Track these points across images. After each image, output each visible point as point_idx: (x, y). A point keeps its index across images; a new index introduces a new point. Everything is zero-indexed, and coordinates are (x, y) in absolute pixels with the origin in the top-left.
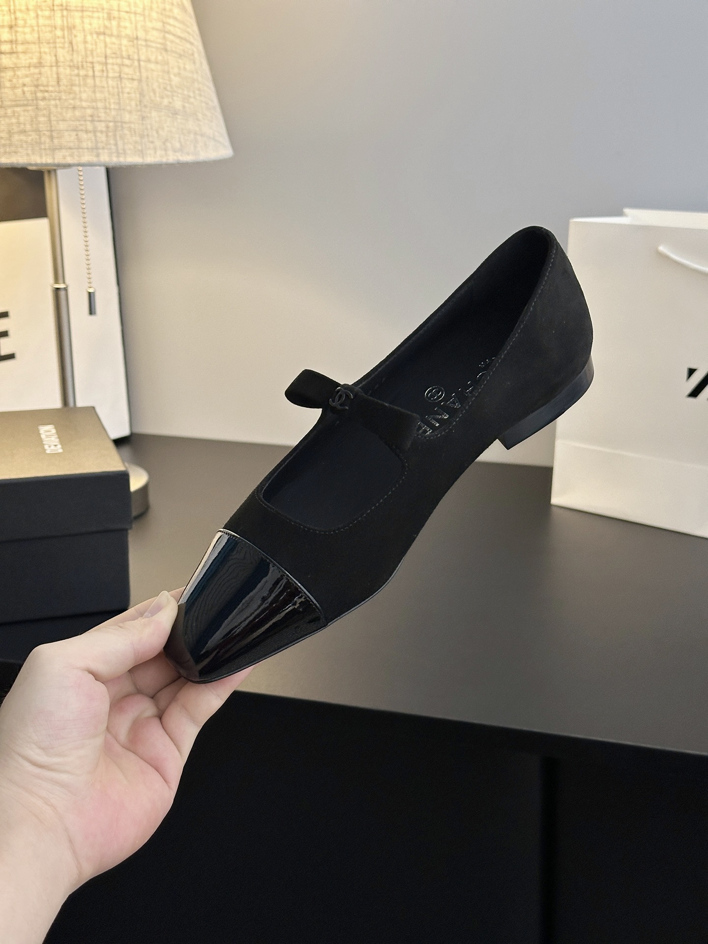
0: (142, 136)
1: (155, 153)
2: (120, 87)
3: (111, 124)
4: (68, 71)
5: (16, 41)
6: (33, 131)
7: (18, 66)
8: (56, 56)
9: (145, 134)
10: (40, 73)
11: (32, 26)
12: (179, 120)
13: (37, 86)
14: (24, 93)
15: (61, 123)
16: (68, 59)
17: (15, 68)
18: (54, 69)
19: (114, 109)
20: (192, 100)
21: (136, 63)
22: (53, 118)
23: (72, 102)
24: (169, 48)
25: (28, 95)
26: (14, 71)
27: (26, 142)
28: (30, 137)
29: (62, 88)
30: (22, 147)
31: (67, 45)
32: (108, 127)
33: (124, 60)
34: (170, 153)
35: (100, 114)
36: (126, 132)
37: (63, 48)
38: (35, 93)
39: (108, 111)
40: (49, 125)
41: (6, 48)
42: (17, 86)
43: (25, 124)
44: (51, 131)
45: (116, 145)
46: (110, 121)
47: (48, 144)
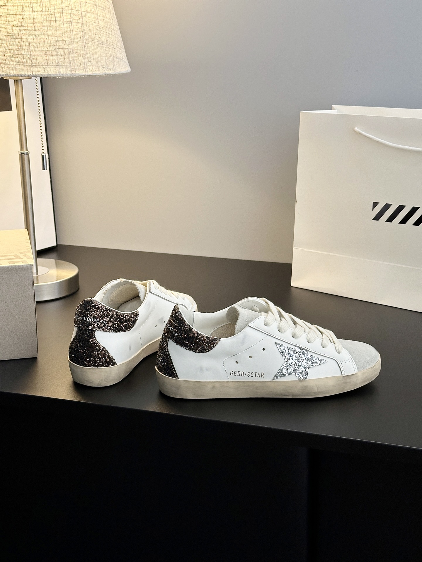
0: (84, 58)
1: (92, 68)
2: (71, 27)
3: (66, 50)
4: (40, 18)
6: (19, 55)
7: (9, 14)
9: (86, 56)
12: (104, 48)
13: (21, 27)
15: (36, 49)
16: (40, 9)
19: (68, 41)
20: (111, 36)
21: (80, 13)
22: (31, 47)
23: (42, 36)
24: (97, 4)
28: (17, 59)
29: (36, 28)
30: (12, 64)
31: (39, 1)
32: (64, 52)
33: (72, 11)
34: (101, 68)
35: (59, 45)
36: (75, 55)
37: (37, 3)
38: (20, 31)
39: (64, 42)
40: (29, 51)
42: (8, 26)
45: (70, 63)
46: (65, 49)
47: (28, 63)
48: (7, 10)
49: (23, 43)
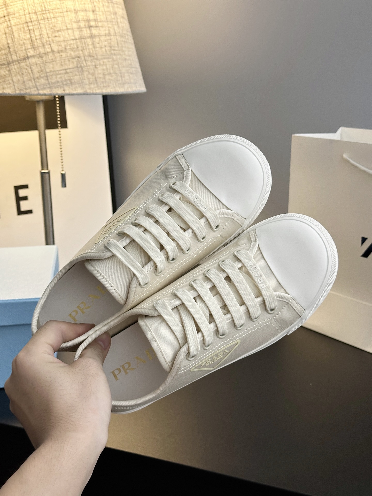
4: (120, 39)
5: (97, 20)
6: (114, 73)
8: (114, 29)
10: (110, 39)
11: (102, 11)
13: (111, 47)
14: (106, 50)
15: (123, 68)
17: (99, 36)
18: (115, 36)
22: (120, 66)
23: (124, 56)
25: (108, 52)
26: (99, 38)
27: (112, 80)
30: (111, 83)
31: (116, 23)
37: (115, 25)
38: (111, 51)
40: (119, 70)
41: (92, 23)
42: (103, 46)
43: (110, 69)
44: (121, 73)
47: (120, 81)
48: (98, 31)
49: (115, 63)
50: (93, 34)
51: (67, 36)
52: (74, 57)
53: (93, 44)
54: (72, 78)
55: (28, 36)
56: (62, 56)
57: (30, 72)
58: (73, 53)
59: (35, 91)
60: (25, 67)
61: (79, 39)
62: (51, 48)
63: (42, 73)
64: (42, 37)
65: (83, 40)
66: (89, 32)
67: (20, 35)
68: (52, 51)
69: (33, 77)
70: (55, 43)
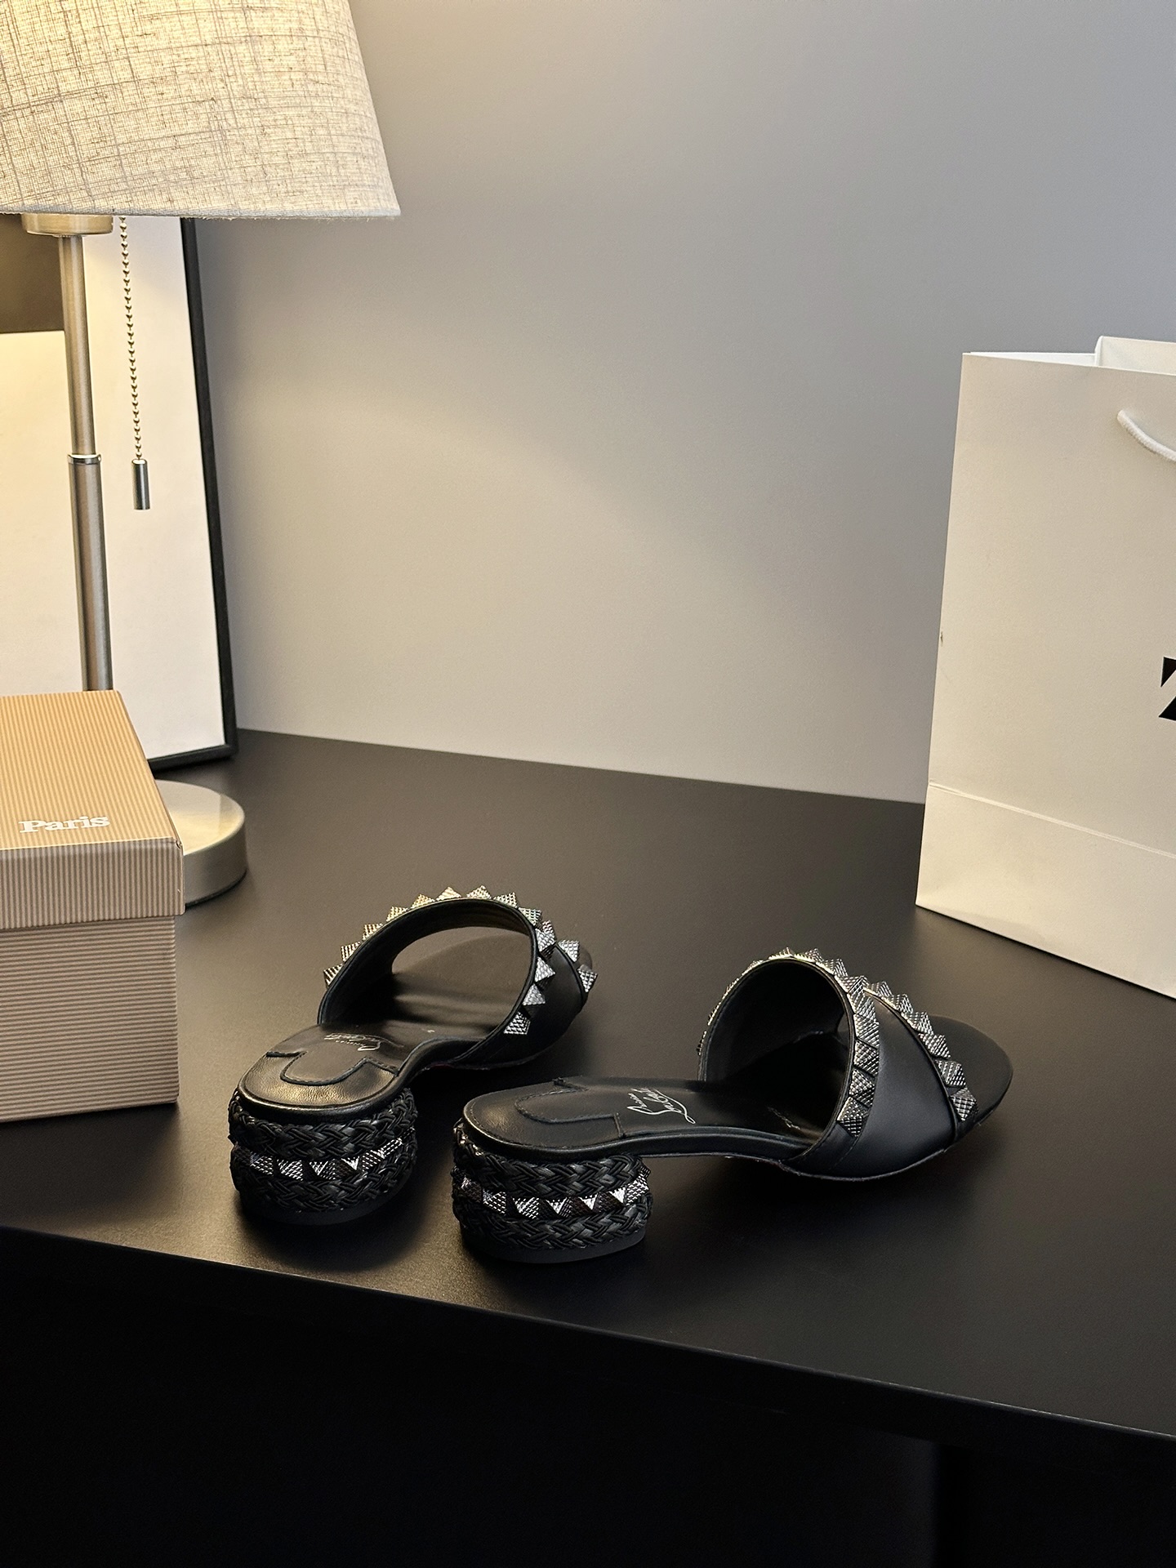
4: (330, 50)
7: (276, 33)
8: (314, 18)
10: (305, 49)
13: (305, 72)
16: (326, 26)
17: (273, 36)
22: (333, 132)
23: (342, 102)
26: (273, 44)
29: (330, 75)
31: (320, 2)
42: (282, 70)
47: (334, 178)
48: (270, 22)
49: (317, 122)
50: (255, 30)
51: (176, 34)
52: (200, 100)
53: (254, 61)
54: (193, 162)
55: (62, 30)
56: (164, 96)
57: (69, 141)
58: (194, 86)
59: (83, 200)
60: (53, 126)
61: (213, 44)
62: (132, 69)
63: (102, 144)
64: (103, 34)
65: (225, 47)
66: (242, 24)
67: (37, 27)
68: (135, 80)
69: (77, 156)
70: (141, 54)
